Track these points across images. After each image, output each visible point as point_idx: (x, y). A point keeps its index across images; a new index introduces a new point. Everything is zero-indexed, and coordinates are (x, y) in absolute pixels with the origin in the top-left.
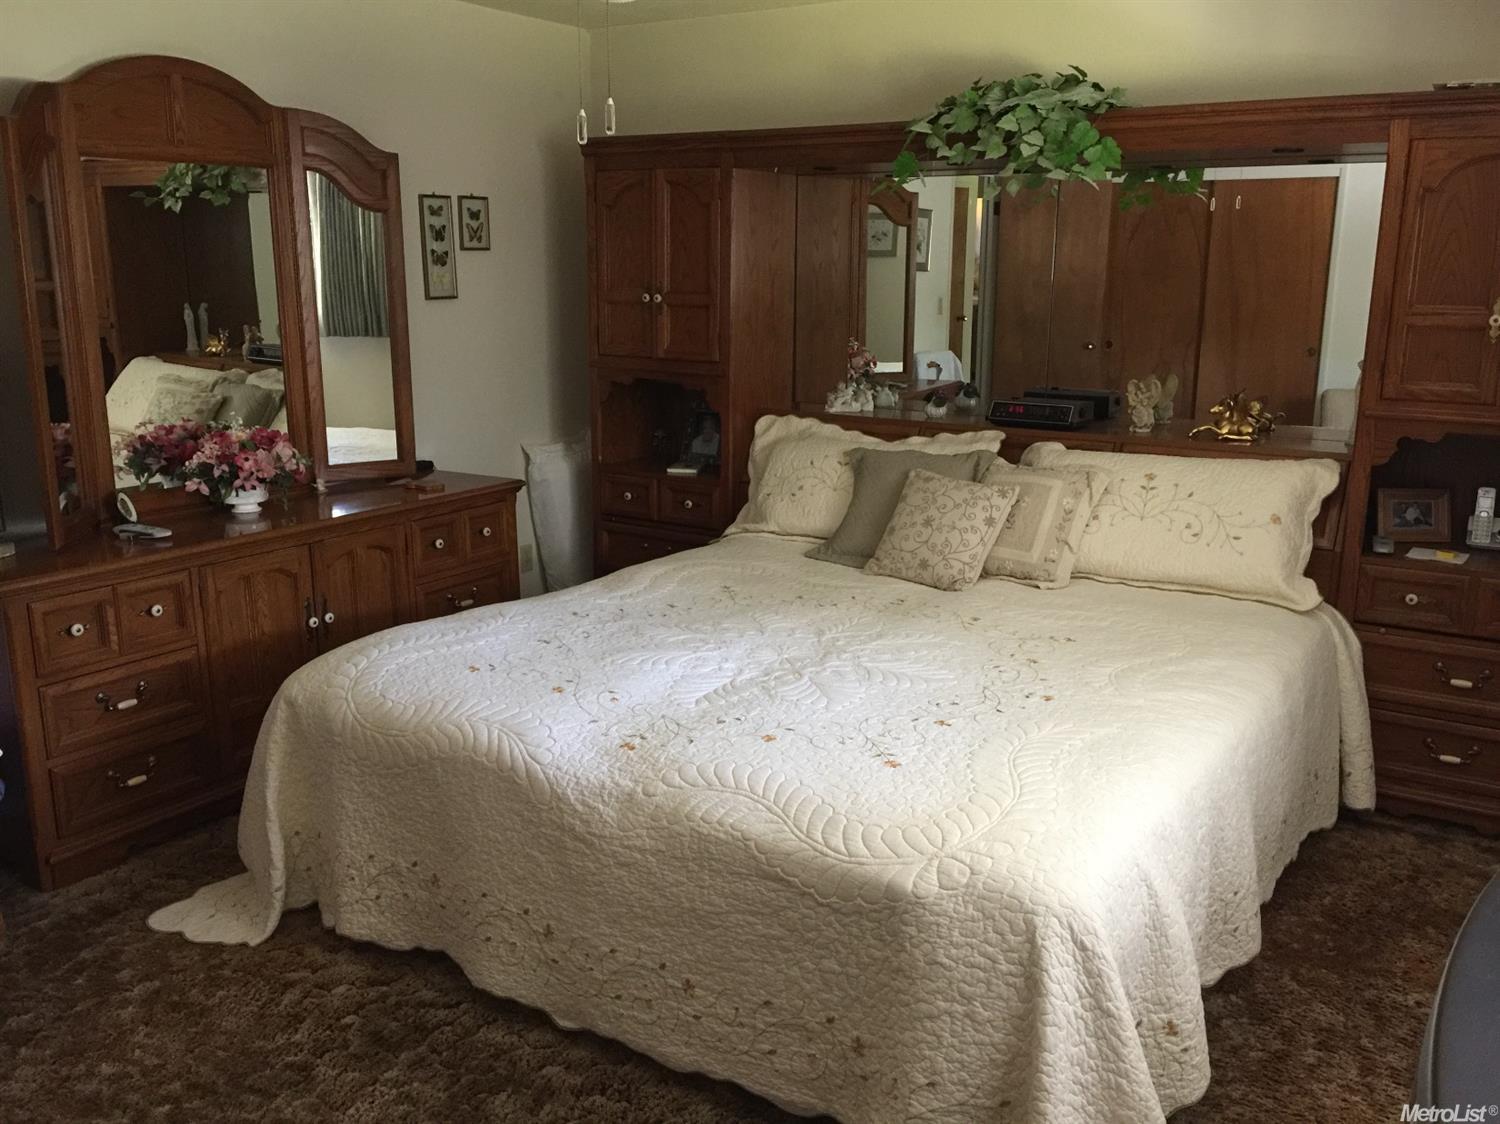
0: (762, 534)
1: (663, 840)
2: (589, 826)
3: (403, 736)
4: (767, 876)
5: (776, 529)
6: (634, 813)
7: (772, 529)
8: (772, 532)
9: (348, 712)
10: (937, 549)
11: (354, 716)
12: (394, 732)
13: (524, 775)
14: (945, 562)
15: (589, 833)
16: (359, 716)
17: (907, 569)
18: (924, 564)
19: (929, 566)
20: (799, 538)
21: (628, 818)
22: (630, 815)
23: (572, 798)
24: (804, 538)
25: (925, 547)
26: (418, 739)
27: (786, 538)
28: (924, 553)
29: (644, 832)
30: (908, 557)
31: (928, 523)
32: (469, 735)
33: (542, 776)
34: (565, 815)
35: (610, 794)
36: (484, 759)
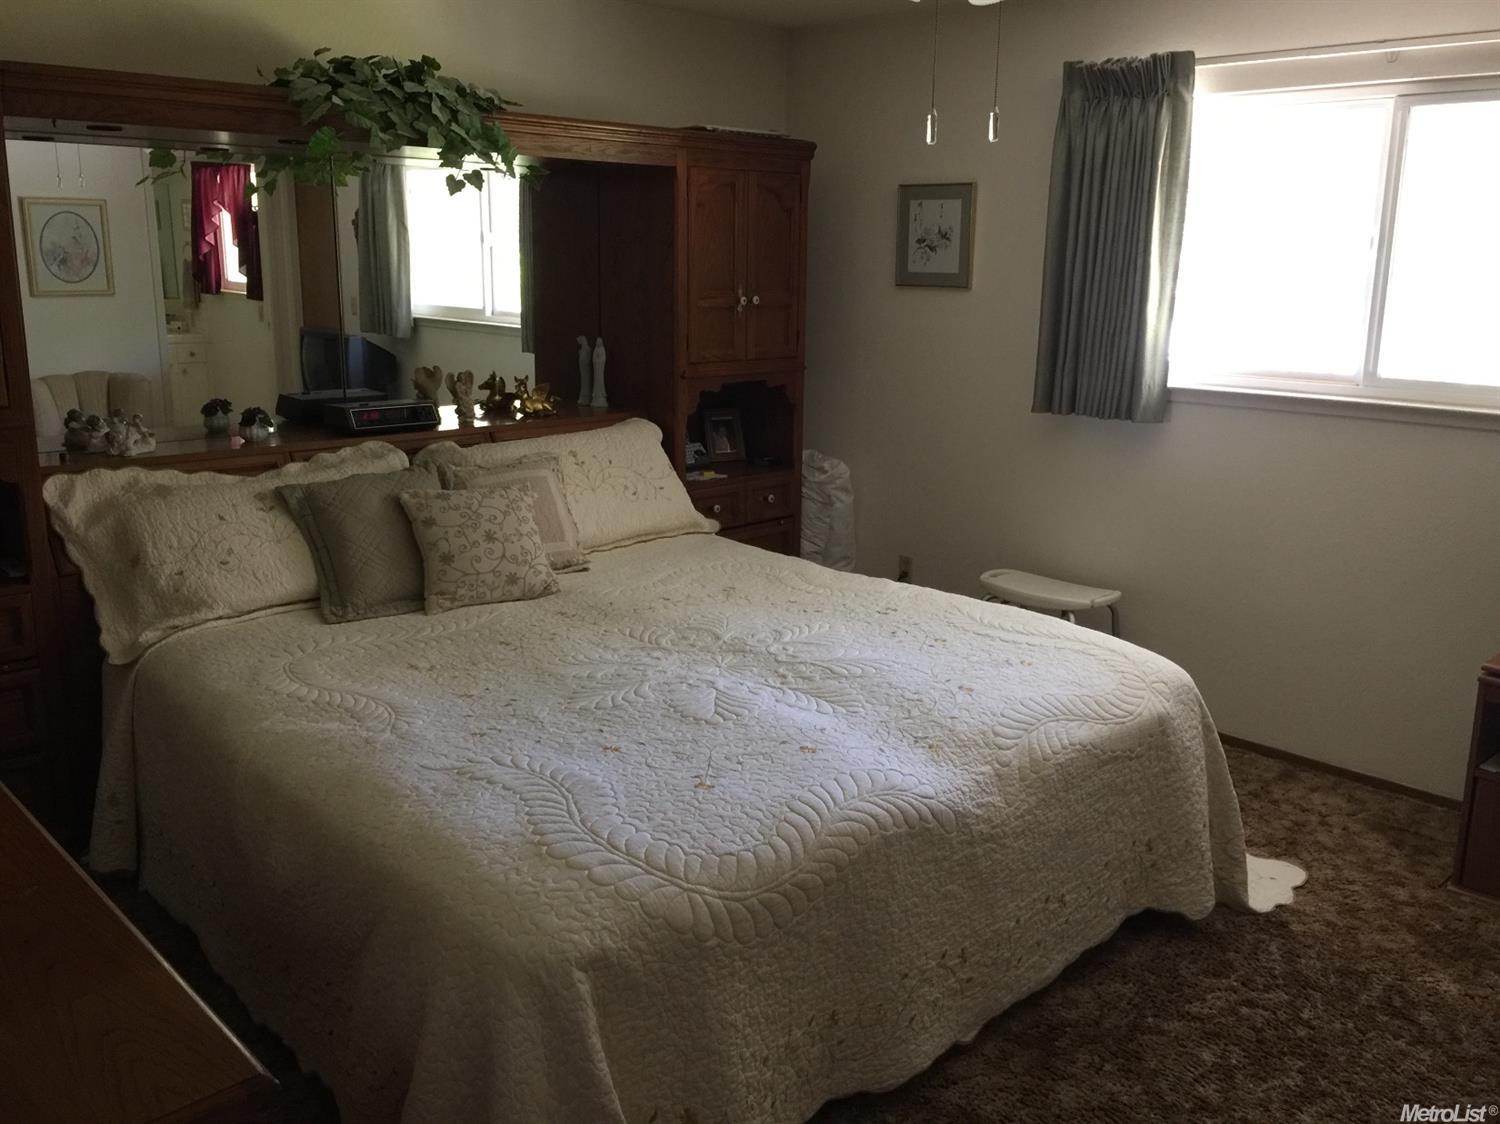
0: (209, 625)
1: (1040, 790)
2: (992, 822)
3: (801, 871)
4: (1105, 763)
5: (228, 611)
6: (1010, 786)
7: (221, 613)
8: (220, 618)
9: (709, 898)
10: (520, 560)
11: (720, 897)
12: (787, 876)
13: (930, 817)
14: (532, 570)
15: (993, 828)
16: (727, 893)
17: (492, 591)
18: (513, 579)
19: (518, 579)
20: (263, 612)
21: (1009, 793)
22: (1009, 789)
23: (970, 807)
24: (269, 611)
25: (505, 561)
26: (819, 861)
27: (243, 618)
28: (508, 568)
29: (1023, 796)
30: (490, 578)
31: (490, 537)
32: (866, 819)
33: (943, 807)
34: (973, 827)
35: (986, 784)
36: (895, 829)
